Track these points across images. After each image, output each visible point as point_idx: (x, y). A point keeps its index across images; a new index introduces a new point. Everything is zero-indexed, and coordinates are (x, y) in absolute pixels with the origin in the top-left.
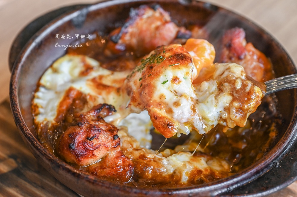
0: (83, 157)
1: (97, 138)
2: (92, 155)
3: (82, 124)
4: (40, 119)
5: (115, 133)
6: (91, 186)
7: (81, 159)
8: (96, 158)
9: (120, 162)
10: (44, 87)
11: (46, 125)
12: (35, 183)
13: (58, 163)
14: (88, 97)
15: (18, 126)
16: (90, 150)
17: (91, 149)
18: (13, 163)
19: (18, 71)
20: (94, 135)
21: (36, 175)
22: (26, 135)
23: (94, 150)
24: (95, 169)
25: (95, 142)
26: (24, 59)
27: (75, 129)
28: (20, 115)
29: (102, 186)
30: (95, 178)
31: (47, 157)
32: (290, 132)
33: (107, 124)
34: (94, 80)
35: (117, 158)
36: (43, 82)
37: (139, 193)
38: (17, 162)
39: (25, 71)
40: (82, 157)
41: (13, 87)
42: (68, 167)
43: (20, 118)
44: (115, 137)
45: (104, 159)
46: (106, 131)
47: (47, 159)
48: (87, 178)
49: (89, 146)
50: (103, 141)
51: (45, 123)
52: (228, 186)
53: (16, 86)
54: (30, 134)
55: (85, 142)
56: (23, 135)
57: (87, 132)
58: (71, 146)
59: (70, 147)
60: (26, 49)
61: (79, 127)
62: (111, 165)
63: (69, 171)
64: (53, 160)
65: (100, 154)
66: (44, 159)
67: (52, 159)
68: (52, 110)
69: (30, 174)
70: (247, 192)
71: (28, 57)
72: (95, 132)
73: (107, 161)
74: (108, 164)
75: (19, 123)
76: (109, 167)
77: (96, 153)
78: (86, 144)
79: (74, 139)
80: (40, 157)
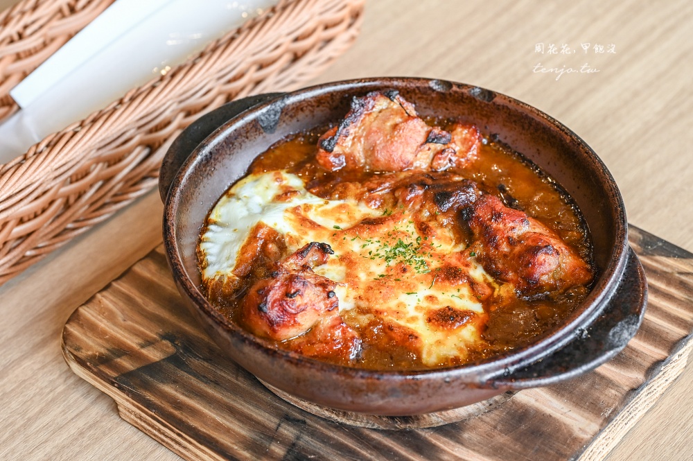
0: (280, 326)
1: (302, 295)
2: (295, 321)
3: (277, 274)
4: (209, 273)
5: (330, 288)
6: (294, 370)
7: (277, 328)
8: (301, 328)
9: (338, 333)
10: (215, 223)
11: (220, 281)
12: (204, 377)
13: (242, 336)
14: (287, 240)
15: (178, 282)
16: (292, 314)
17: (293, 311)
18: (169, 348)
19: (176, 199)
20: (298, 290)
21: (206, 364)
22: (191, 296)
23: (298, 313)
24: (299, 346)
25: (298, 301)
26: (184, 181)
27: (267, 282)
28: (181, 266)
29: (310, 368)
30: (300, 357)
31: (225, 327)
32: (604, 285)
33: (316, 276)
34: (295, 210)
35: (333, 327)
36: (213, 217)
37: (368, 378)
38: (175, 346)
39: (185, 201)
40: (278, 325)
41: (169, 223)
42: (259, 341)
43: (181, 270)
44: (329, 294)
45: (313, 330)
46: (316, 285)
47: (225, 330)
48: (287, 356)
49: (289, 306)
50: (311, 300)
51: (217, 278)
52: (506, 366)
53: (173, 221)
54: (197, 293)
55: (284, 300)
56: (187, 295)
57: (286, 285)
58: (261, 308)
59: (260, 310)
60: (187, 166)
61: (273, 278)
62: (324, 338)
63: (259, 346)
64: (235, 331)
65: (306, 321)
66: (220, 330)
67: (232, 330)
68: (228, 258)
69: (196, 362)
70: (535, 375)
71: (190, 178)
72: (299, 286)
73: (317, 332)
74: (319, 337)
75: (179, 276)
76: (321, 342)
77: (299, 319)
78: (284, 304)
79: (267, 296)
80: (213, 328)
